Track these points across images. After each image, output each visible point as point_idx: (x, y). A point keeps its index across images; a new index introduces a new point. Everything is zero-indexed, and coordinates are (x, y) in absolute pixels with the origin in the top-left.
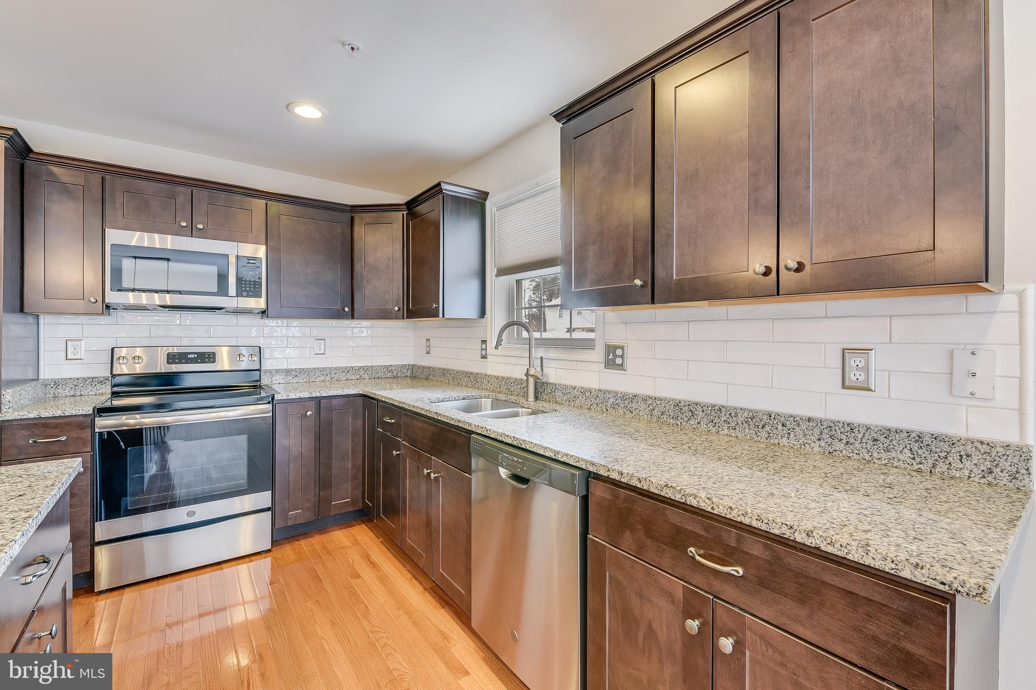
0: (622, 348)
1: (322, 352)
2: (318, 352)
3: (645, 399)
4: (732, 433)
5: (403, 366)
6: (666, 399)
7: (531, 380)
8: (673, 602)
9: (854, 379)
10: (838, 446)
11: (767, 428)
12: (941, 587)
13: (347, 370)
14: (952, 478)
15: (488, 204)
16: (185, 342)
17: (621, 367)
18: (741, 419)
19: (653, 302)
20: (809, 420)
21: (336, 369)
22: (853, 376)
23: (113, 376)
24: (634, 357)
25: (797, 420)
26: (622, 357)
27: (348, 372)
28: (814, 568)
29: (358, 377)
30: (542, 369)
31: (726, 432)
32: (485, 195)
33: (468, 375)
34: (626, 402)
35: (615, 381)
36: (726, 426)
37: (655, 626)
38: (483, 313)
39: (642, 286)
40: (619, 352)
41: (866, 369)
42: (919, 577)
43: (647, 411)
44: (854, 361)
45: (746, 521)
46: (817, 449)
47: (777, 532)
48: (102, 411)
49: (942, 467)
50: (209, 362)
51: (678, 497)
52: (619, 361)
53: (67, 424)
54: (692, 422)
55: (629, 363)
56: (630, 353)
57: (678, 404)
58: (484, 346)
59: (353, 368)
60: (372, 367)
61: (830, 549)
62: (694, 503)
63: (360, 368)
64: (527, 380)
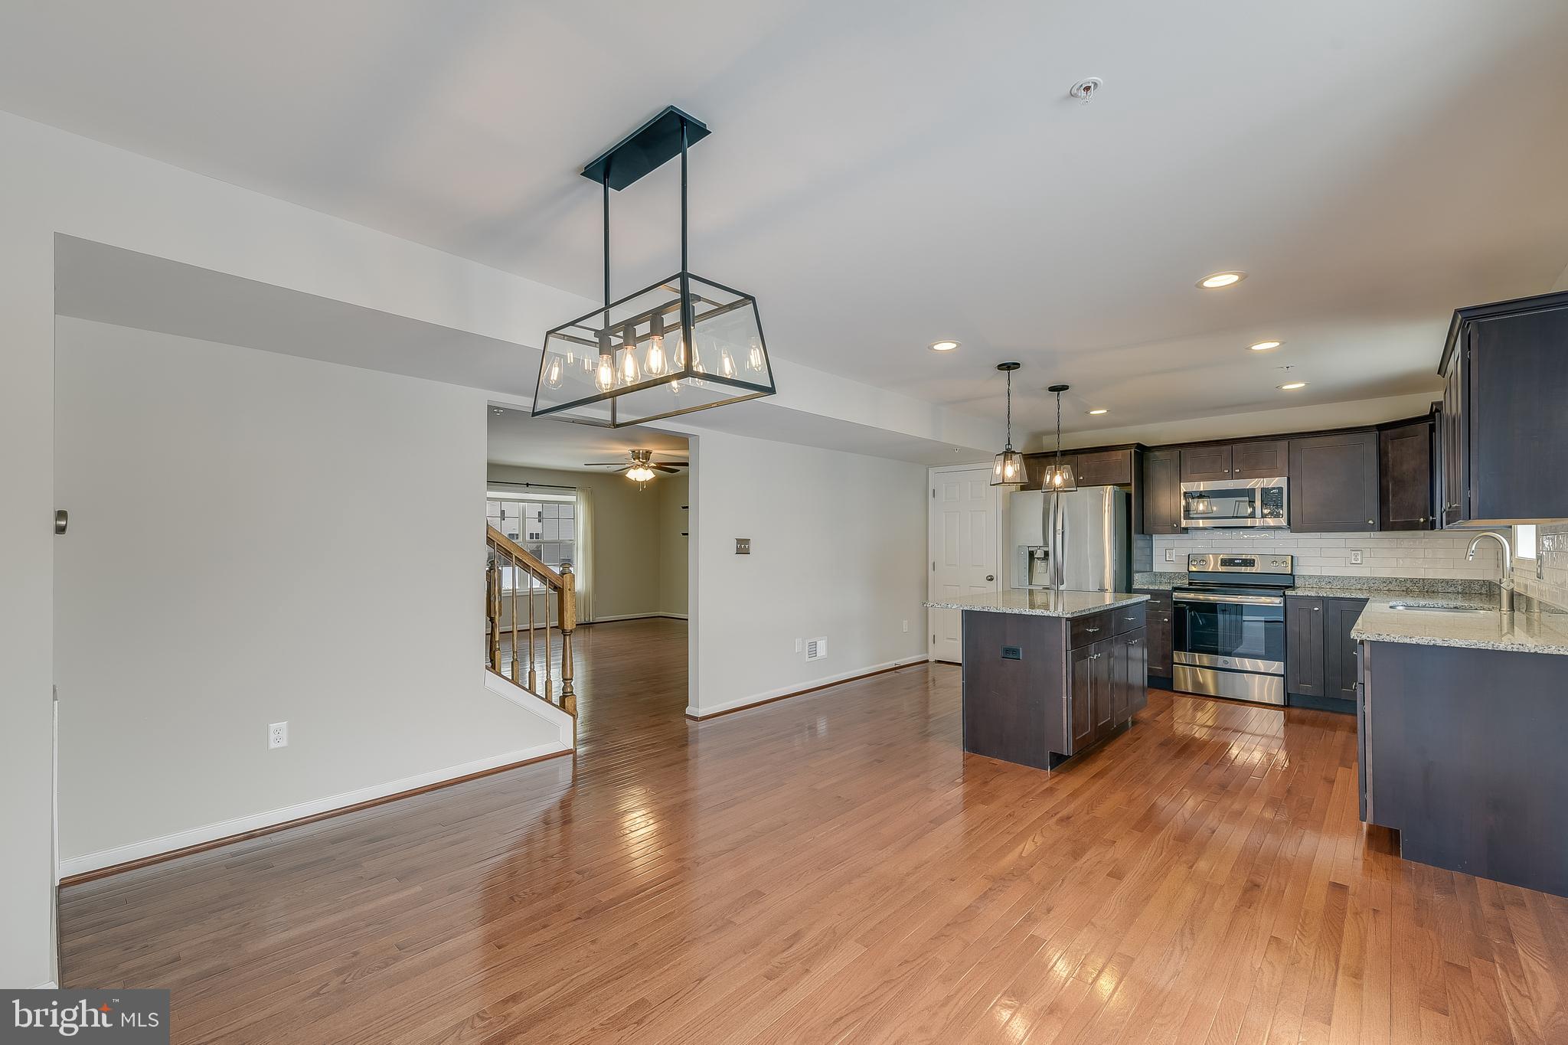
1: (1359, 562)
2: (1354, 562)
7: (1504, 592)
16: (1235, 551)
21: (1375, 578)
23: (1190, 572)
27: (1390, 582)
29: (1404, 589)
48: (1175, 589)
50: (1250, 566)
53: (1161, 594)
59: (1396, 579)
60: (1423, 580)
63: (1406, 580)
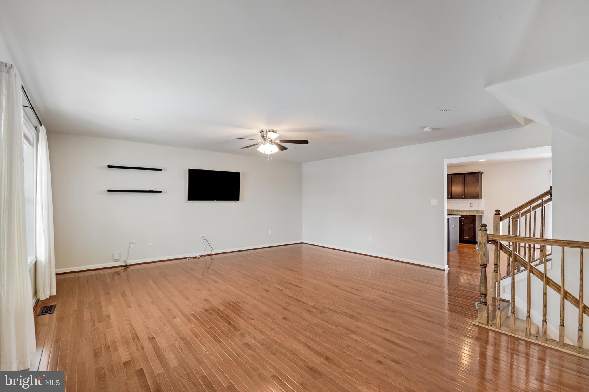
49: (479, 212)
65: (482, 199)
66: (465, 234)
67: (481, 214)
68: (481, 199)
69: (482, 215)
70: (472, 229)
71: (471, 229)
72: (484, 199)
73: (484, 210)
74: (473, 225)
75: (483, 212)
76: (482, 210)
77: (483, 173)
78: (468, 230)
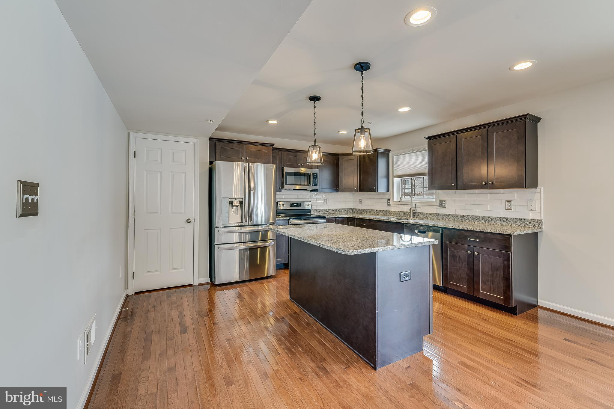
0: (445, 201)
1: (326, 203)
3: (453, 215)
4: (479, 222)
5: (350, 209)
6: (459, 215)
7: (412, 211)
8: (465, 250)
9: (508, 207)
10: (505, 223)
11: (488, 220)
12: (509, 234)
13: (333, 210)
14: (528, 227)
15: (391, 154)
17: (444, 207)
18: (481, 218)
19: (457, 189)
20: (498, 217)
21: (330, 209)
22: (509, 207)
24: (449, 203)
25: (495, 218)
26: (445, 204)
28: (492, 236)
29: (336, 213)
30: (416, 208)
31: (477, 222)
32: (389, 151)
33: (382, 211)
34: (446, 216)
35: (442, 211)
36: (477, 221)
37: (461, 256)
38: (388, 190)
39: (454, 185)
40: (444, 202)
41: (511, 205)
42: (506, 233)
43: (453, 219)
44: (509, 203)
45: (480, 231)
46: (500, 224)
47: (485, 231)
49: (526, 225)
50: (300, 206)
51: (466, 229)
52: (443, 205)
54: (467, 221)
55: (447, 205)
56: (447, 202)
57: (463, 216)
58: (389, 201)
59: (335, 209)
61: (494, 232)
62: (469, 229)
63: (337, 209)
64: (410, 212)
65: (538, 190)
66: (484, 283)
67: (535, 231)
68: (533, 190)
69: (536, 234)
70: (500, 272)
71: (497, 270)
72: (542, 188)
73: (542, 219)
74: (504, 261)
75: (539, 223)
76: (539, 218)
77: (538, 119)
78: (490, 273)
